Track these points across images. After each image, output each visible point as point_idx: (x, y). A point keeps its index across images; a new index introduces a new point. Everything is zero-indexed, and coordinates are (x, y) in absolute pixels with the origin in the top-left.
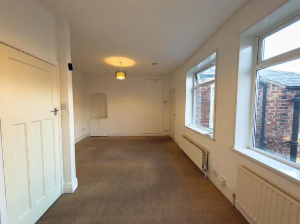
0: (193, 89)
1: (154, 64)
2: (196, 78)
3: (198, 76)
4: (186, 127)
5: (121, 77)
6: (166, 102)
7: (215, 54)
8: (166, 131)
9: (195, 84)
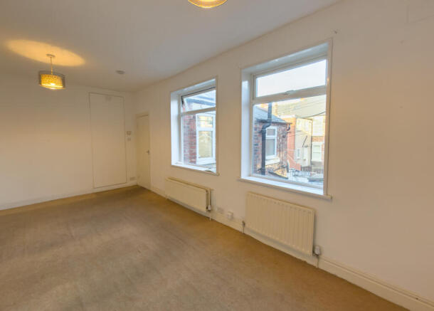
0: (179, 117)
1: (120, 72)
2: (183, 102)
3: (185, 100)
4: (174, 166)
5: (53, 84)
6: (129, 133)
7: (214, 80)
8: (132, 179)
9: (182, 111)
